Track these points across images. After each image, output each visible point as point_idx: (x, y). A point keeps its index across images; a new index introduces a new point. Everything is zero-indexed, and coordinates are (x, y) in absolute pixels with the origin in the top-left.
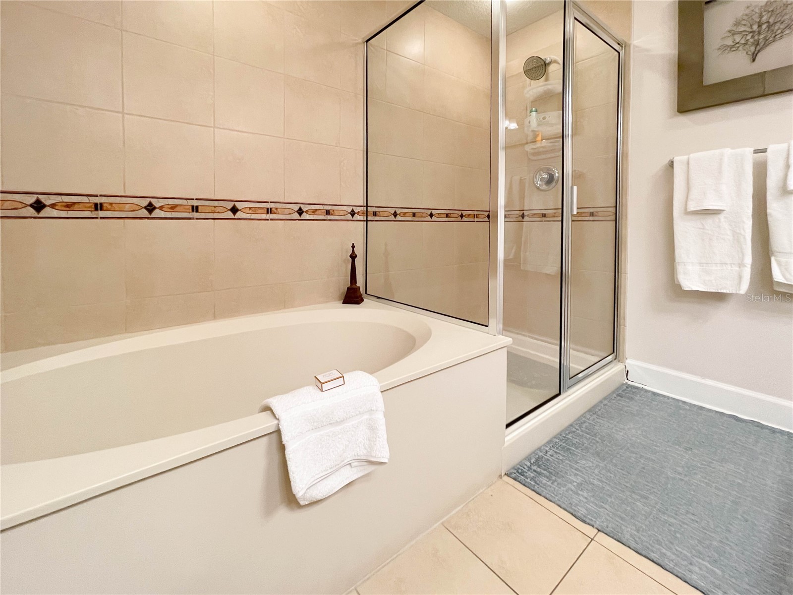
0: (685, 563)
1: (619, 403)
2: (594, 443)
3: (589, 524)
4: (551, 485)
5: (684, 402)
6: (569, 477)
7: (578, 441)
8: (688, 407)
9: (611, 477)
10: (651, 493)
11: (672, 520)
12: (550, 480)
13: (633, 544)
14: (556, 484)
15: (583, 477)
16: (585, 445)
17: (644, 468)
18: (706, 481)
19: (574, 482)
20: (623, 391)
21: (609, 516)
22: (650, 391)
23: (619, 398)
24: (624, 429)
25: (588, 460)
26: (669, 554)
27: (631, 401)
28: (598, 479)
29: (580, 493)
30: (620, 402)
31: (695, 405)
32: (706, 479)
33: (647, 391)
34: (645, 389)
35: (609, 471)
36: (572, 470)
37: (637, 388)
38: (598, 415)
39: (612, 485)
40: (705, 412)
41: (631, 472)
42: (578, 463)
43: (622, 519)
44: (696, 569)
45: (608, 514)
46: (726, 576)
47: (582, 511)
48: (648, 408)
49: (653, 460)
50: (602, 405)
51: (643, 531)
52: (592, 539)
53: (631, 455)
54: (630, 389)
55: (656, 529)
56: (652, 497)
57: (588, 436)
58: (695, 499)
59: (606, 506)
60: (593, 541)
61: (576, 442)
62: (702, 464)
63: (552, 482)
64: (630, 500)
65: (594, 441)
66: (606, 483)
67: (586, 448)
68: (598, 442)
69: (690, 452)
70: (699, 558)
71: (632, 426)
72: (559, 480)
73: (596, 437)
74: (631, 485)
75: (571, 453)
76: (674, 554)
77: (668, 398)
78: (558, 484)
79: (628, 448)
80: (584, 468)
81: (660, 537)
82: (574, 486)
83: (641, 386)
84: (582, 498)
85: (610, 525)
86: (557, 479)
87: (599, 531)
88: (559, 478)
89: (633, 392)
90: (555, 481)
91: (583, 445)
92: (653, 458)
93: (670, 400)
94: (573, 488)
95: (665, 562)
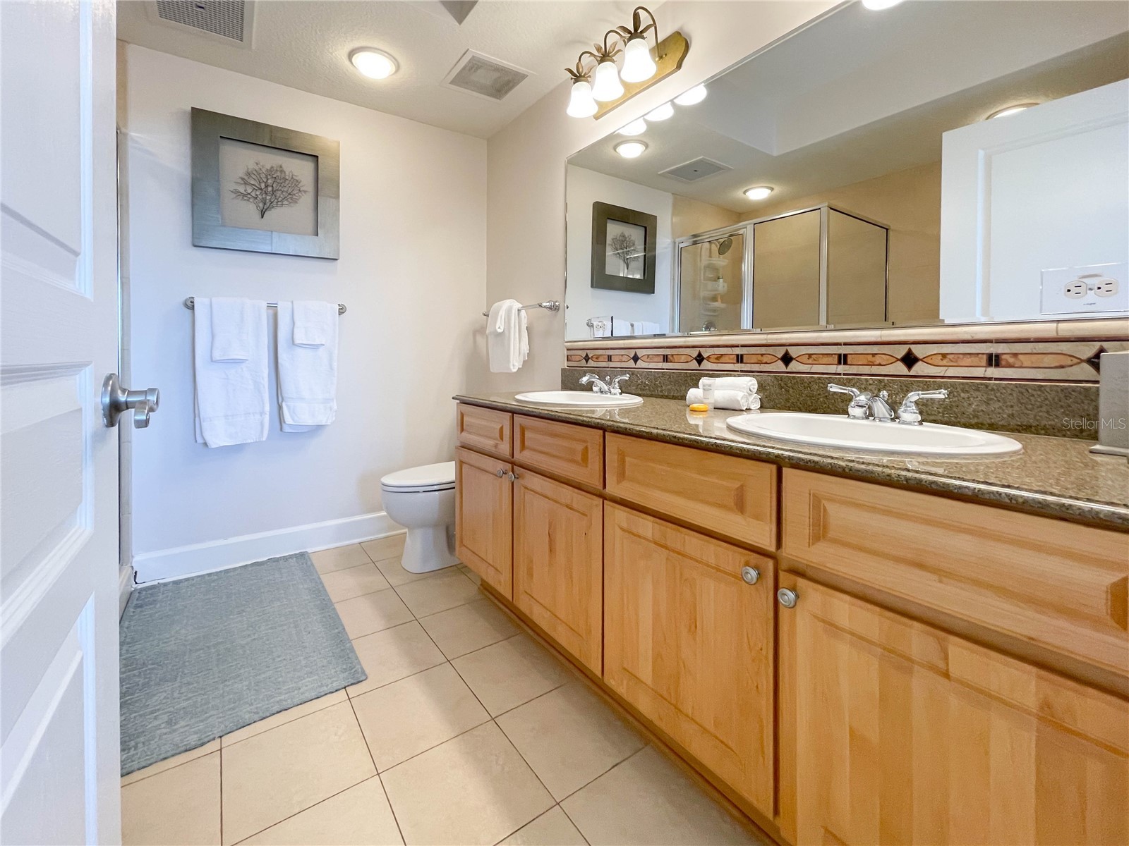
0: (296, 692)
1: (144, 615)
2: (149, 673)
3: (209, 742)
4: (135, 752)
5: (209, 575)
6: (150, 726)
7: (128, 686)
8: (216, 577)
9: (195, 687)
10: (240, 669)
11: (268, 674)
12: (130, 749)
13: (256, 717)
14: (140, 745)
15: (166, 713)
16: (140, 683)
17: (219, 655)
18: (270, 626)
19: (160, 725)
20: (137, 600)
21: (220, 718)
22: (169, 583)
23: (139, 610)
24: (171, 637)
25: (157, 693)
26: (282, 697)
27: (156, 604)
28: (183, 700)
29: (175, 727)
30: (145, 613)
31: (221, 572)
32: (268, 625)
33: (165, 585)
34: (162, 584)
35: (189, 683)
36: (147, 717)
37: (153, 587)
38: (128, 644)
39: (202, 692)
40: (232, 574)
41: (210, 667)
42: (148, 705)
43: (233, 709)
44: (305, 688)
45: (218, 718)
46: (322, 675)
47: (193, 739)
48: (180, 600)
49: (222, 643)
50: (125, 630)
51: (255, 701)
52: (221, 750)
53: (199, 653)
54: (144, 593)
55: (264, 690)
56: (242, 671)
57: (136, 672)
58: (272, 646)
59: (212, 713)
60: (223, 750)
61: (127, 688)
62: (259, 616)
63: (133, 749)
64: (228, 689)
65: (148, 672)
66: (194, 696)
67: (144, 685)
68: (153, 669)
69: (244, 614)
70: (302, 680)
71: (178, 628)
72: (142, 739)
73: (147, 666)
74: (219, 677)
75: (130, 704)
76: (286, 693)
77: (192, 579)
78: (143, 743)
79: (191, 650)
80: (159, 704)
81: (269, 693)
82: (164, 728)
83: (155, 583)
84: (182, 730)
85: (227, 723)
86: (138, 740)
87: (221, 737)
88: (138, 737)
89: (151, 594)
90: (137, 744)
91: (138, 685)
92: (220, 640)
93: (195, 579)
94: (165, 731)
95: (285, 705)
